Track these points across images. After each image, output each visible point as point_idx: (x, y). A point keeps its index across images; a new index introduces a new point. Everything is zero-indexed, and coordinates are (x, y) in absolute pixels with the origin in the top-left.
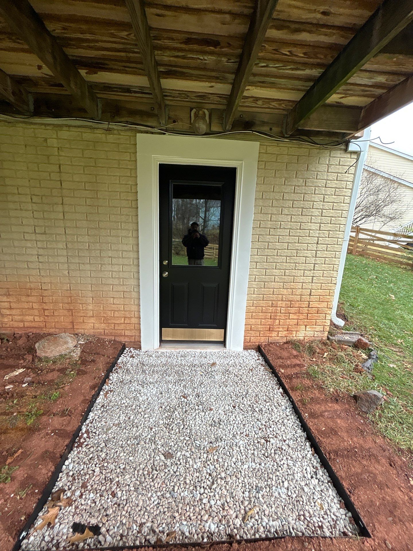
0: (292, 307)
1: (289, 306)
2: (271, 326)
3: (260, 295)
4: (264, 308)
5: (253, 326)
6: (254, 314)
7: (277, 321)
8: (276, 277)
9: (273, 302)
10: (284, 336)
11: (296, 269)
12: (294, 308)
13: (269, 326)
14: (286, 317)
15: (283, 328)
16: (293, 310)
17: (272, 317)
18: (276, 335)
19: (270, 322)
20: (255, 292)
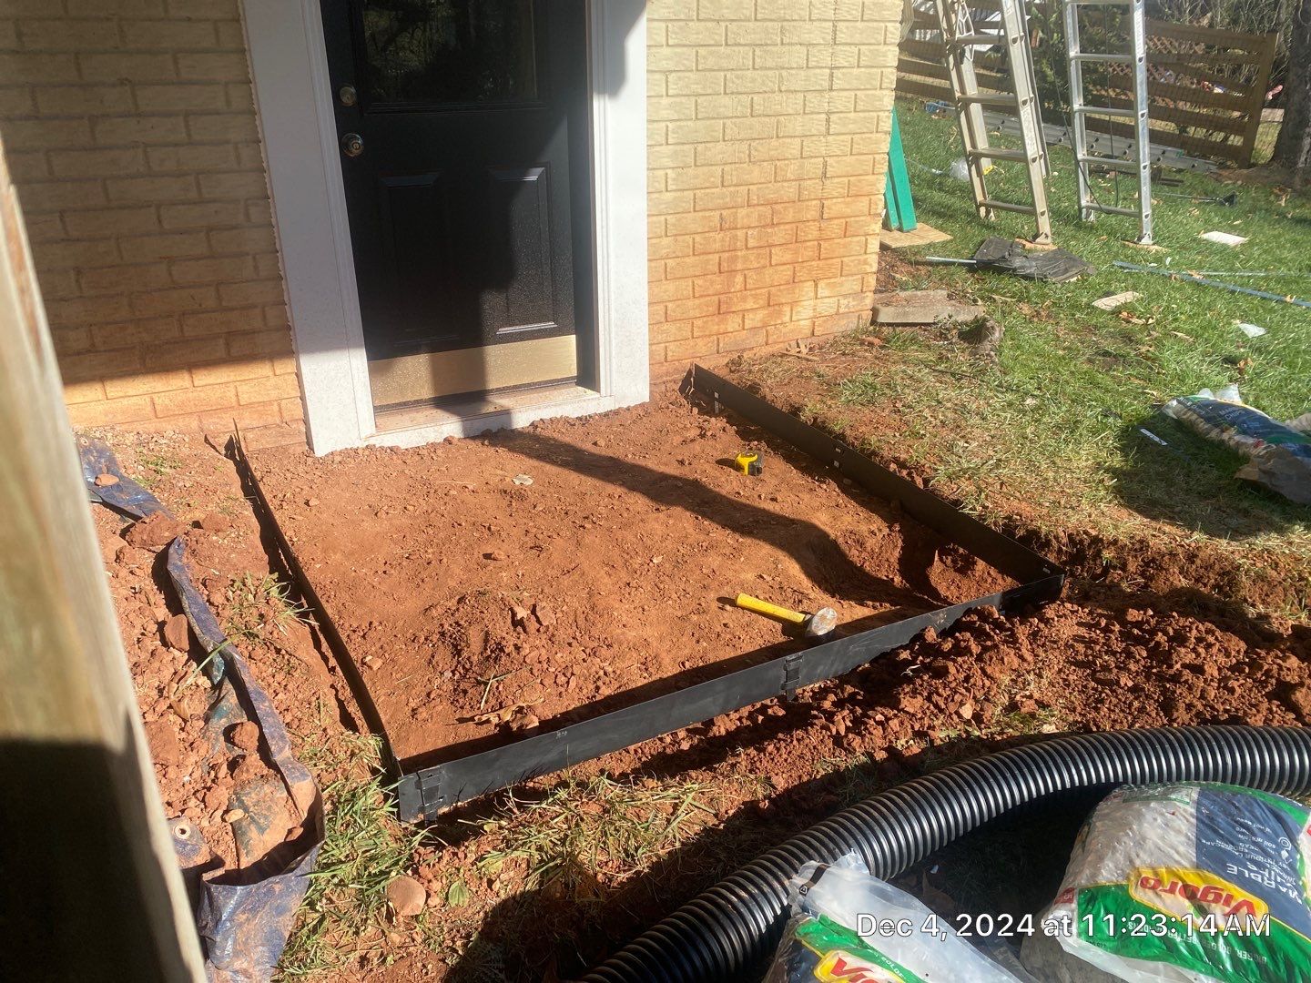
0: (778, 224)
1: (769, 221)
2: (723, 298)
3: (686, 193)
4: (698, 238)
5: (670, 305)
6: (671, 263)
7: (739, 279)
8: (728, 122)
9: (725, 213)
10: (760, 325)
11: (783, 88)
12: (782, 227)
13: (716, 298)
14: (762, 262)
15: (755, 297)
16: (779, 235)
17: (725, 266)
18: (737, 327)
19: (718, 283)
20: (670, 182)
